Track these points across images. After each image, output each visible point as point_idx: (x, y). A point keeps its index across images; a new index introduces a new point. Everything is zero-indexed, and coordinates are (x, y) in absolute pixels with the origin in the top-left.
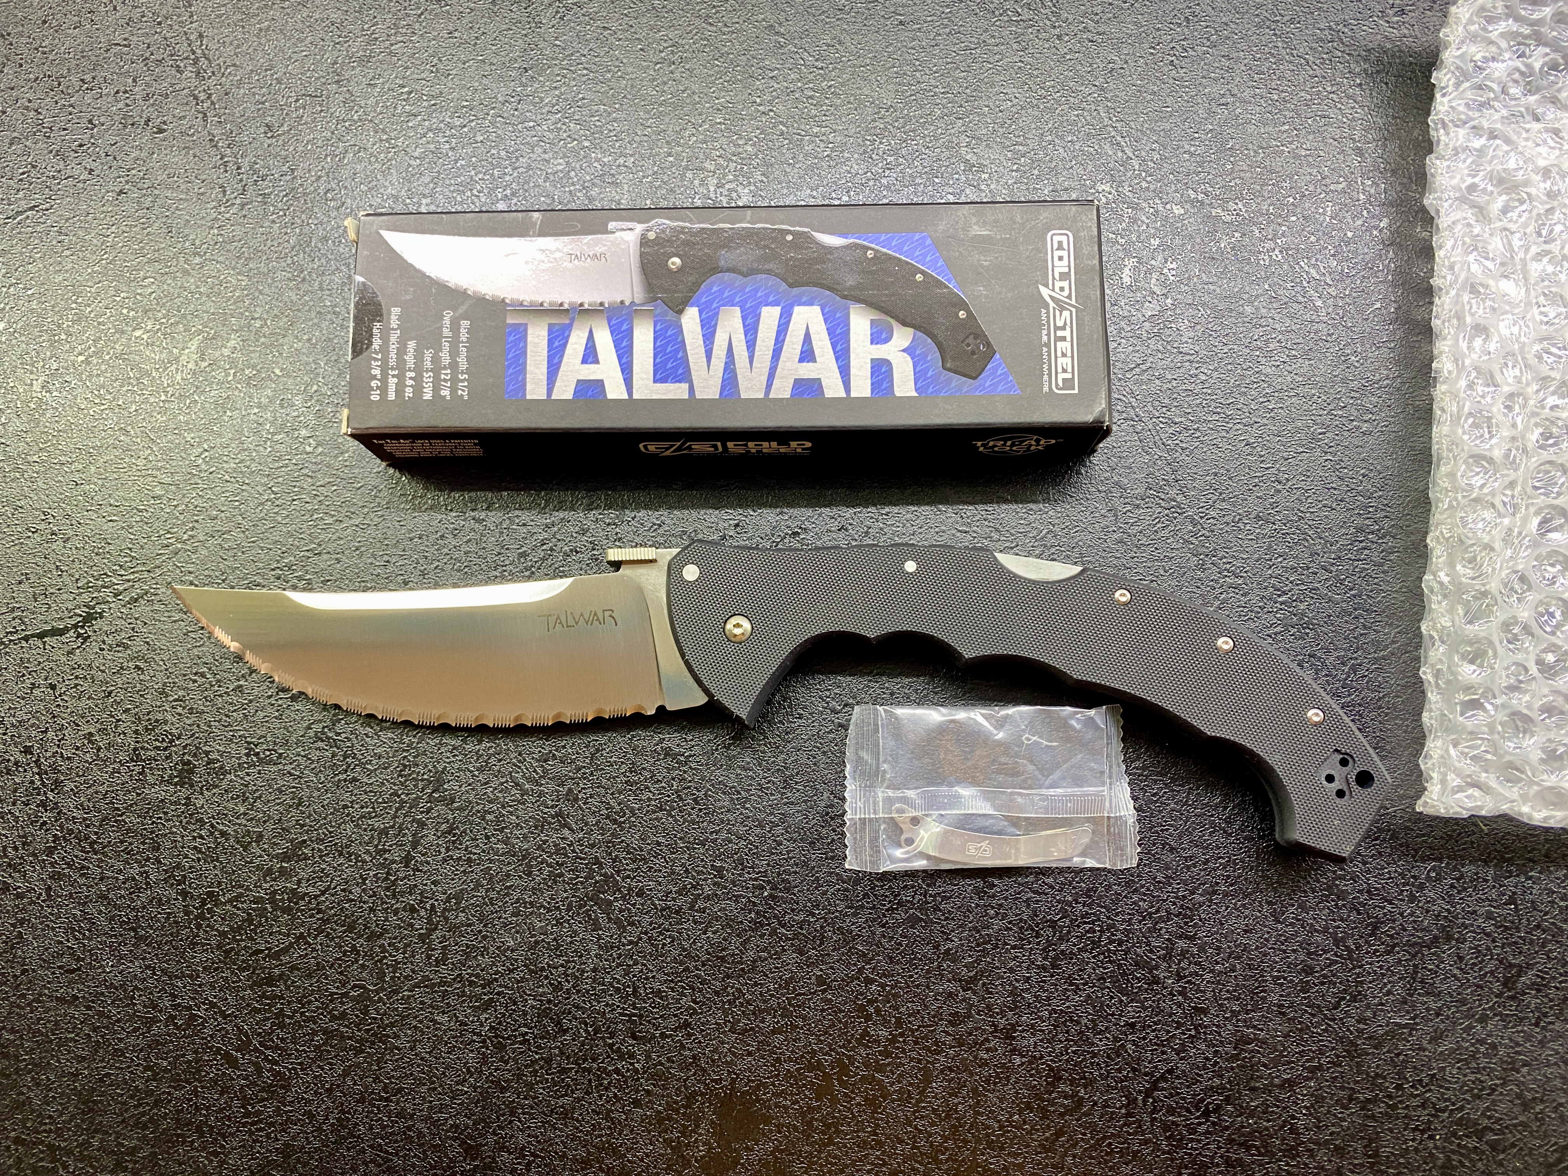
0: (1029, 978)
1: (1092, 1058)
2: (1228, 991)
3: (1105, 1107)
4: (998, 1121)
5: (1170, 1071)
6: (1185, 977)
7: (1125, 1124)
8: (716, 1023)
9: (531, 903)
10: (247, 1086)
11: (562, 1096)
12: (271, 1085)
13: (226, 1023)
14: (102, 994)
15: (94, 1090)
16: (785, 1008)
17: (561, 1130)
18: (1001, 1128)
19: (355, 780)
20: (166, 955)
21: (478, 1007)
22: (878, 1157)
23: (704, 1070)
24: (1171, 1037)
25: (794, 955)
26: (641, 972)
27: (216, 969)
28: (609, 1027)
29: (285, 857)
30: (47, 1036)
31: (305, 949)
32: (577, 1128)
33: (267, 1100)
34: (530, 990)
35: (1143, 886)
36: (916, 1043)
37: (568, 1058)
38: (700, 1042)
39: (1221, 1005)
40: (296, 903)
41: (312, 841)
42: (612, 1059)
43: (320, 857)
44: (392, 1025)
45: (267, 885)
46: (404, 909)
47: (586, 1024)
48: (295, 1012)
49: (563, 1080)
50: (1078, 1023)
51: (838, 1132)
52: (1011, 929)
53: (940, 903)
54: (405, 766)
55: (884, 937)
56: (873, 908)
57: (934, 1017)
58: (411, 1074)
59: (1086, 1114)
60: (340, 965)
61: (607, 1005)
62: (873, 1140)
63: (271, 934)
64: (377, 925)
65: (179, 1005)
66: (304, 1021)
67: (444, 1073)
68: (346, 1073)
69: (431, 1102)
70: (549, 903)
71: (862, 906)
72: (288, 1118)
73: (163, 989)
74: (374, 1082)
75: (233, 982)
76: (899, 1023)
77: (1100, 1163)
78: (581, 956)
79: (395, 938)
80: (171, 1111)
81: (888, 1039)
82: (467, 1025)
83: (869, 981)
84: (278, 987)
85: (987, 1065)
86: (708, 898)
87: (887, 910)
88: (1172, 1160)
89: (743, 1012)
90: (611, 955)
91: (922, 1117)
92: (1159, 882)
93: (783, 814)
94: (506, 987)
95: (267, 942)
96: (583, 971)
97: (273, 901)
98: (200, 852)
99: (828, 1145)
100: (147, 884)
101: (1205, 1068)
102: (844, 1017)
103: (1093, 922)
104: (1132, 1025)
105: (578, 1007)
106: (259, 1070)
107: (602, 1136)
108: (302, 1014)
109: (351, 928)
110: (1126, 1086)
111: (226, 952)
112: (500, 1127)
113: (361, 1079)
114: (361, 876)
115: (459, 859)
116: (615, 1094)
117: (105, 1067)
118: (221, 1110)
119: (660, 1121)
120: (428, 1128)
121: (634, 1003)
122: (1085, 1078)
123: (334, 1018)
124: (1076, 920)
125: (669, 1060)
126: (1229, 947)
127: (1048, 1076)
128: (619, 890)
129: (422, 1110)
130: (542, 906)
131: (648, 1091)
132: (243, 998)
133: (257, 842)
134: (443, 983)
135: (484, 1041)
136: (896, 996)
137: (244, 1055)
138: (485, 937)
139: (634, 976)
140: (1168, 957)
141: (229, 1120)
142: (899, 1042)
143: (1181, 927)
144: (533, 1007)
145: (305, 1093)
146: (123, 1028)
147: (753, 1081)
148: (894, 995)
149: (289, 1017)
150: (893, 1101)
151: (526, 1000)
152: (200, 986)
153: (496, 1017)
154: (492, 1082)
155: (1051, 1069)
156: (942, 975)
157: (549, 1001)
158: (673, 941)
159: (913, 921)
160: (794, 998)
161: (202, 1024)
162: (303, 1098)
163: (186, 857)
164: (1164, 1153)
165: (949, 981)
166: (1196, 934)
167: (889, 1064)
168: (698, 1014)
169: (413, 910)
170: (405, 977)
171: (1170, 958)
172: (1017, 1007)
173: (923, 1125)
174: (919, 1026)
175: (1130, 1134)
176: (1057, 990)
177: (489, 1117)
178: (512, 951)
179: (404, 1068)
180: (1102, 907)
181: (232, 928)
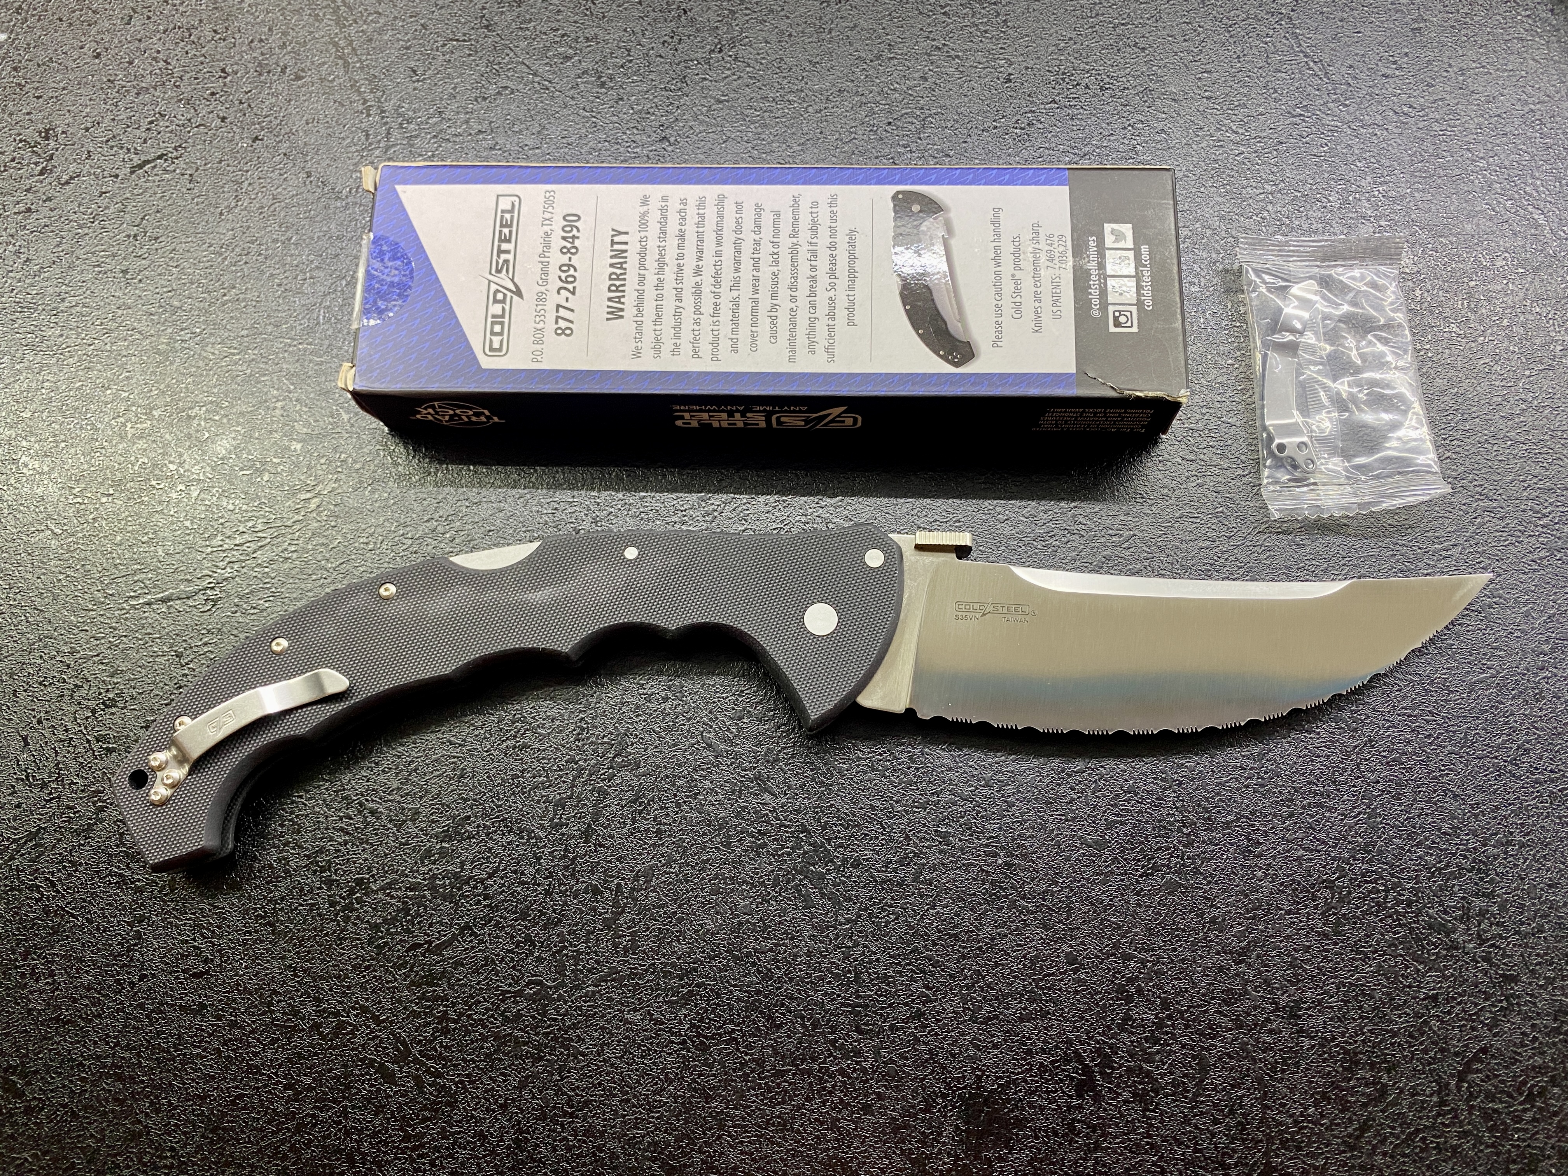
0: (1309, 947)
1: (1392, 1037)
2: (1538, 955)
3: (1412, 1095)
4: (1291, 1116)
5: (1484, 1050)
6: (1488, 940)
7: (1439, 1115)
8: (954, 1012)
9: (732, 878)
10: (406, 1104)
11: (779, 1104)
12: (435, 1103)
13: (380, 1031)
14: (234, 1000)
15: (224, 1115)
16: (1032, 991)
17: (779, 1144)
18: (1296, 1123)
19: (525, 746)
20: (309, 952)
21: (676, 1002)
22: (1154, 1164)
23: (944, 1068)
24: (1481, 1010)
25: (1038, 930)
26: (863, 953)
27: (367, 968)
28: (829, 1020)
29: (447, 836)
30: (168, 1052)
31: (471, 941)
32: (798, 1142)
33: (429, 1119)
34: (735, 979)
35: (1426, 839)
36: (1187, 1026)
37: (783, 1058)
38: (936, 1034)
39: (1533, 972)
40: (459, 889)
41: (476, 817)
42: (835, 1058)
43: (487, 834)
44: (575, 1026)
45: (426, 869)
46: (586, 891)
47: (803, 1018)
48: (461, 1015)
49: (778, 1085)
50: (1372, 997)
51: (1104, 1135)
52: (1283, 892)
53: (1200, 866)
54: (583, 729)
55: (1139, 905)
56: (1125, 873)
57: (1204, 995)
58: (600, 1084)
59: (1394, 1103)
60: (512, 959)
61: (826, 994)
62: (1148, 1143)
63: (431, 925)
64: (554, 911)
65: (325, 1010)
66: (471, 1025)
67: (638, 1082)
68: (522, 1086)
69: (624, 1116)
70: (752, 877)
71: (1112, 872)
72: (455, 1142)
73: (306, 992)
74: (556, 1094)
75: (387, 982)
76: (1165, 1005)
77: (1415, 1161)
78: (792, 939)
79: (577, 925)
80: (316, 1138)
81: (1154, 1023)
82: (663, 1023)
83: (1127, 958)
84: (439, 986)
85: (1271, 1049)
86: (933, 868)
87: (1141, 876)
88: (1498, 1154)
89: (984, 997)
90: (827, 936)
91: (1202, 1113)
92: (1445, 833)
93: (1012, 772)
94: (706, 977)
95: (426, 934)
96: (796, 956)
97: (433, 888)
98: (348, 833)
99: (1096, 1150)
100: (287, 872)
101: (1523, 1045)
102: (1102, 999)
103: (1375, 881)
104: (1435, 998)
105: (791, 998)
106: (419, 1083)
107: (828, 1149)
108: (469, 1016)
109: (524, 916)
110: (1434, 1070)
111: (378, 947)
112: (709, 1144)
113: (541, 1092)
114: (535, 854)
115: (647, 830)
116: (841, 1100)
117: (237, 1087)
118: (375, 1134)
119: (896, 1130)
120: (622, 1148)
121: (857, 991)
122: (1386, 1061)
123: (506, 1020)
124: (1356, 879)
125: (903, 1057)
126: (1534, 904)
127: (1344, 1060)
128: (831, 861)
129: (615, 1126)
130: (744, 882)
131: (878, 1094)
132: (399, 1001)
133: (413, 820)
134: (632, 975)
135: (684, 1042)
136: (1158, 973)
137: (401, 1067)
138: (680, 920)
139: (855, 960)
140: (1465, 918)
141: (386, 1144)
142: (1168, 1026)
143: (1476, 884)
144: (739, 999)
145: (475, 1110)
146: (258, 1040)
147: (1002, 1078)
148: (1156, 973)
149: (455, 1021)
150: (1166, 1096)
151: (731, 992)
152: (349, 988)
153: (697, 1013)
154: (695, 1090)
155: (1346, 1052)
156: (1210, 947)
157: (758, 992)
158: (897, 919)
159: (1172, 888)
160: (1041, 980)
161: (352, 1031)
162: (473, 1117)
163: (331, 839)
164: (1487, 1147)
165: (1218, 953)
166: (1493, 891)
167: (1158, 1052)
168: (931, 1001)
169: (596, 891)
170: (589, 971)
171: (1468, 919)
172: (1299, 981)
173: (1204, 1123)
174: (1189, 1007)
175: (1447, 1126)
176: (1343, 960)
177: (693, 1132)
178: (713, 934)
179: (591, 1077)
180: (1384, 863)
181: (385, 920)
